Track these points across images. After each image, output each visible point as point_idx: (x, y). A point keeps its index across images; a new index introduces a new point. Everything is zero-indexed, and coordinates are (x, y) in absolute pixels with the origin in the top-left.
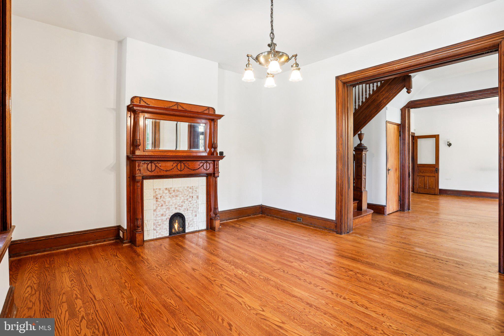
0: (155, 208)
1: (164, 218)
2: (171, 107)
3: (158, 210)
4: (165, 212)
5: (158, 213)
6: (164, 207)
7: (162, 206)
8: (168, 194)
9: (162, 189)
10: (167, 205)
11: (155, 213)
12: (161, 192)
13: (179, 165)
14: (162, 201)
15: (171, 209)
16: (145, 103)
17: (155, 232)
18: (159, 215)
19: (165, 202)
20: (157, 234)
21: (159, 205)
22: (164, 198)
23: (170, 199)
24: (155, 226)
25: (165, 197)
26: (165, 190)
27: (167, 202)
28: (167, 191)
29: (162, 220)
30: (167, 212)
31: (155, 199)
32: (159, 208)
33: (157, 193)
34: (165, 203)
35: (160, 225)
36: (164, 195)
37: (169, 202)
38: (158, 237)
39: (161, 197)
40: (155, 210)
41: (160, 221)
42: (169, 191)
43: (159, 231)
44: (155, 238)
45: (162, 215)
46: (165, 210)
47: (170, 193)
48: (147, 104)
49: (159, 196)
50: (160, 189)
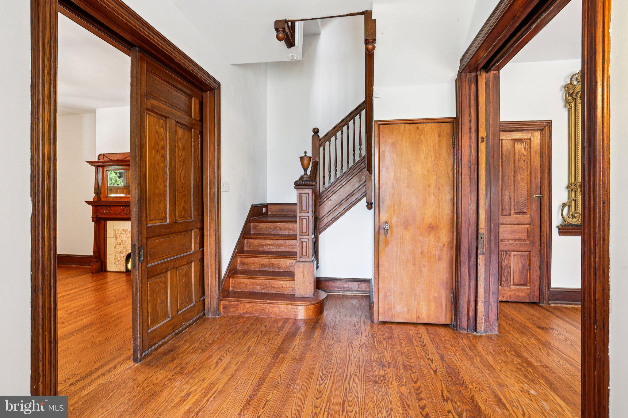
0: (115, 246)
1: (122, 255)
2: (126, 158)
3: (117, 248)
4: (123, 250)
5: (117, 250)
6: (122, 245)
7: (120, 244)
8: (124, 235)
9: (120, 230)
10: (124, 244)
11: (115, 249)
12: (120, 232)
13: (125, 209)
14: (121, 240)
15: (127, 248)
16: (108, 158)
17: (115, 265)
18: (118, 252)
19: (122, 241)
20: (117, 268)
21: (118, 243)
22: (121, 238)
23: (126, 239)
24: (115, 261)
25: (123, 237)
26: (122, 231)
27: (124, 242)
28: (124, 232)
29: (120, 256)
30: (124, 250)
31: (115, 237)
32: (118, 246)
33: (116, 233)
34: (122, 243)
35: (119, 261)
36: (122, 235)
37: (126, 242)
38: (117, 270)
39: (119, 236)
40: (115, 247)
41: (119, 257)
42: (126, 232)
43: (118, 266)
44: (115, 270)
45: (120, 252)
46: (122, 248)
47: (127, 234)
48: (110, 159)
49: (118, 236)
50: (118, 230)
